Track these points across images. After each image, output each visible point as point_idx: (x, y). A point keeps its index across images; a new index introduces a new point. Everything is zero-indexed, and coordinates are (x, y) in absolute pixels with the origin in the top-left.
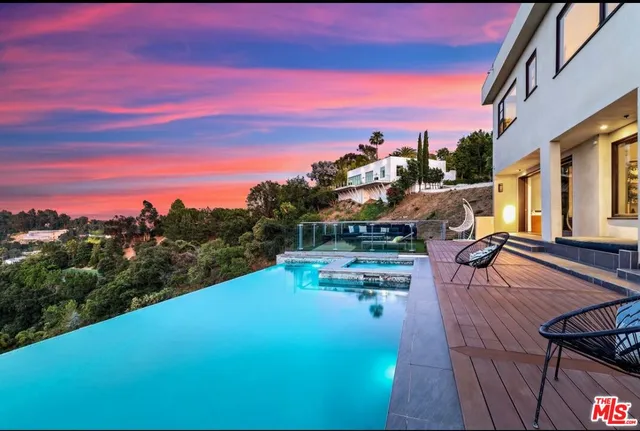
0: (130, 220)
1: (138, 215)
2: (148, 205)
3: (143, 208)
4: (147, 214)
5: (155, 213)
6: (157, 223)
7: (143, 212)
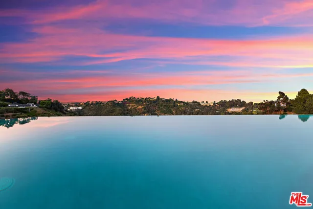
0: (272, 103)
1: (276, 100)
2: (282, 94)
3: (279, 95)
4: (281, 99)
5: (287, 98)
6: (288, 104)
7: (279, 98)
